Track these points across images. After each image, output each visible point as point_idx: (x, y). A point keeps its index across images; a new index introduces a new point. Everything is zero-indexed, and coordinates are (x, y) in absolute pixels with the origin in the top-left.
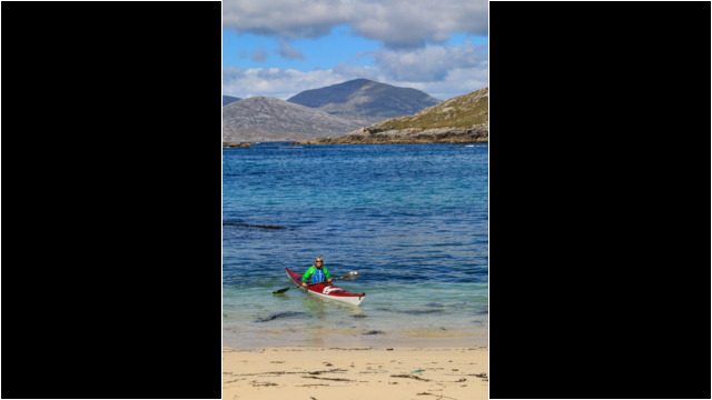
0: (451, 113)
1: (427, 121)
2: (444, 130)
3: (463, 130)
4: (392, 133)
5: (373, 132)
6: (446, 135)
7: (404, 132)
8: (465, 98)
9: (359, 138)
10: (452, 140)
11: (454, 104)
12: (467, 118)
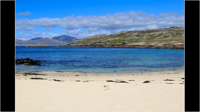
0: (82, 41)
1: (78, 43)
2: (81, 44)
3: (84, 44)
4: (72, 45)
5: (68, 44)
6: (82, 45)
7: (74, 45)
8: (84, 39)
9: (66, 45)
10: (83, 46)
11: (83, 40)
12: (85, 42)
